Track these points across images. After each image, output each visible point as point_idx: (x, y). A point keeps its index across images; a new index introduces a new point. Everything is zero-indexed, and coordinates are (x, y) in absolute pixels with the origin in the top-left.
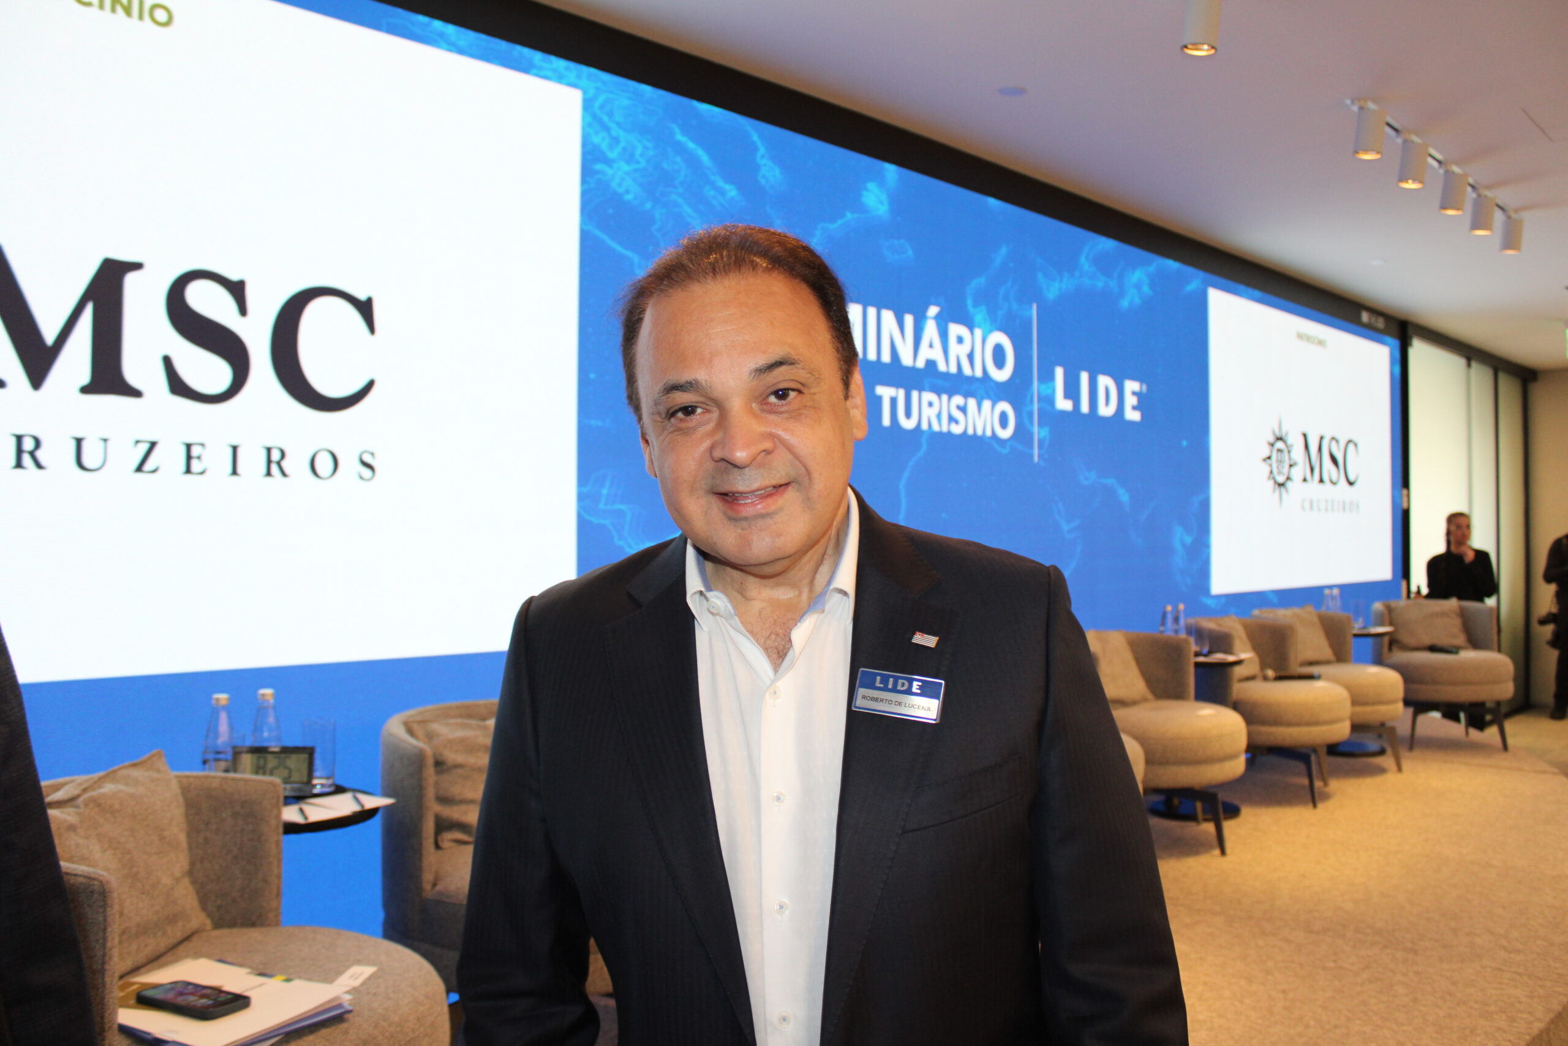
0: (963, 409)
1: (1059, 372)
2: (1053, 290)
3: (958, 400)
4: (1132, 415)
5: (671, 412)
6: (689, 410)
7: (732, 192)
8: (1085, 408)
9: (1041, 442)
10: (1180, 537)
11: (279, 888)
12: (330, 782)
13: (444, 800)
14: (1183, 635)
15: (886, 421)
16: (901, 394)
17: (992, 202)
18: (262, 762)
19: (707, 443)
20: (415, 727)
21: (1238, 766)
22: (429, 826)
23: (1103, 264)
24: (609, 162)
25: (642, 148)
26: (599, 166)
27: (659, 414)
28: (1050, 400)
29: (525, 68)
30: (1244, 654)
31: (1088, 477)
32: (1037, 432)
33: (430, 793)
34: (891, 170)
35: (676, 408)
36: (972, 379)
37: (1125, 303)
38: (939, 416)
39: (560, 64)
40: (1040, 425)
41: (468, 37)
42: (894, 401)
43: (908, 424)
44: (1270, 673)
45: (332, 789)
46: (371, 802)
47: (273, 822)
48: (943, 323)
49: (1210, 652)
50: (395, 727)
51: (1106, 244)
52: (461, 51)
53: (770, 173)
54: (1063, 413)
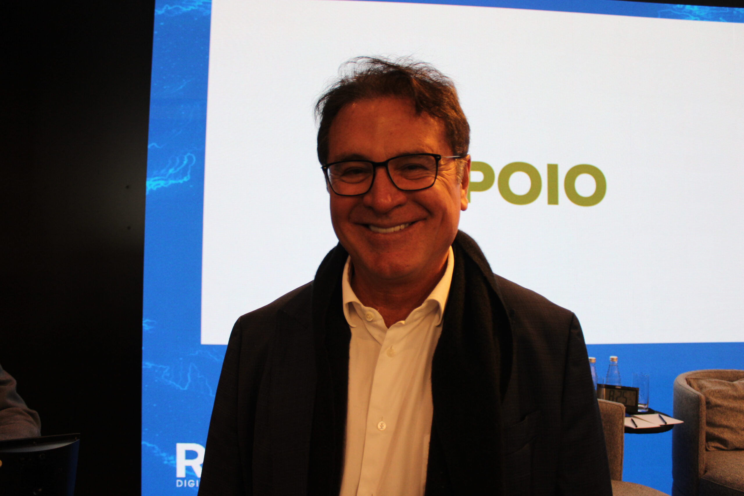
11: (622, 461)
12: (646, 407)
13: (710, 424)
18: (612, 393)
20: (692, 381)
22: (703, 437)
33: (704, 421)
41: (706, 10)
45: (647, 410)
46: (671, 421)
47: (620, 426)
50: (681, 380)
52: (702, 19)
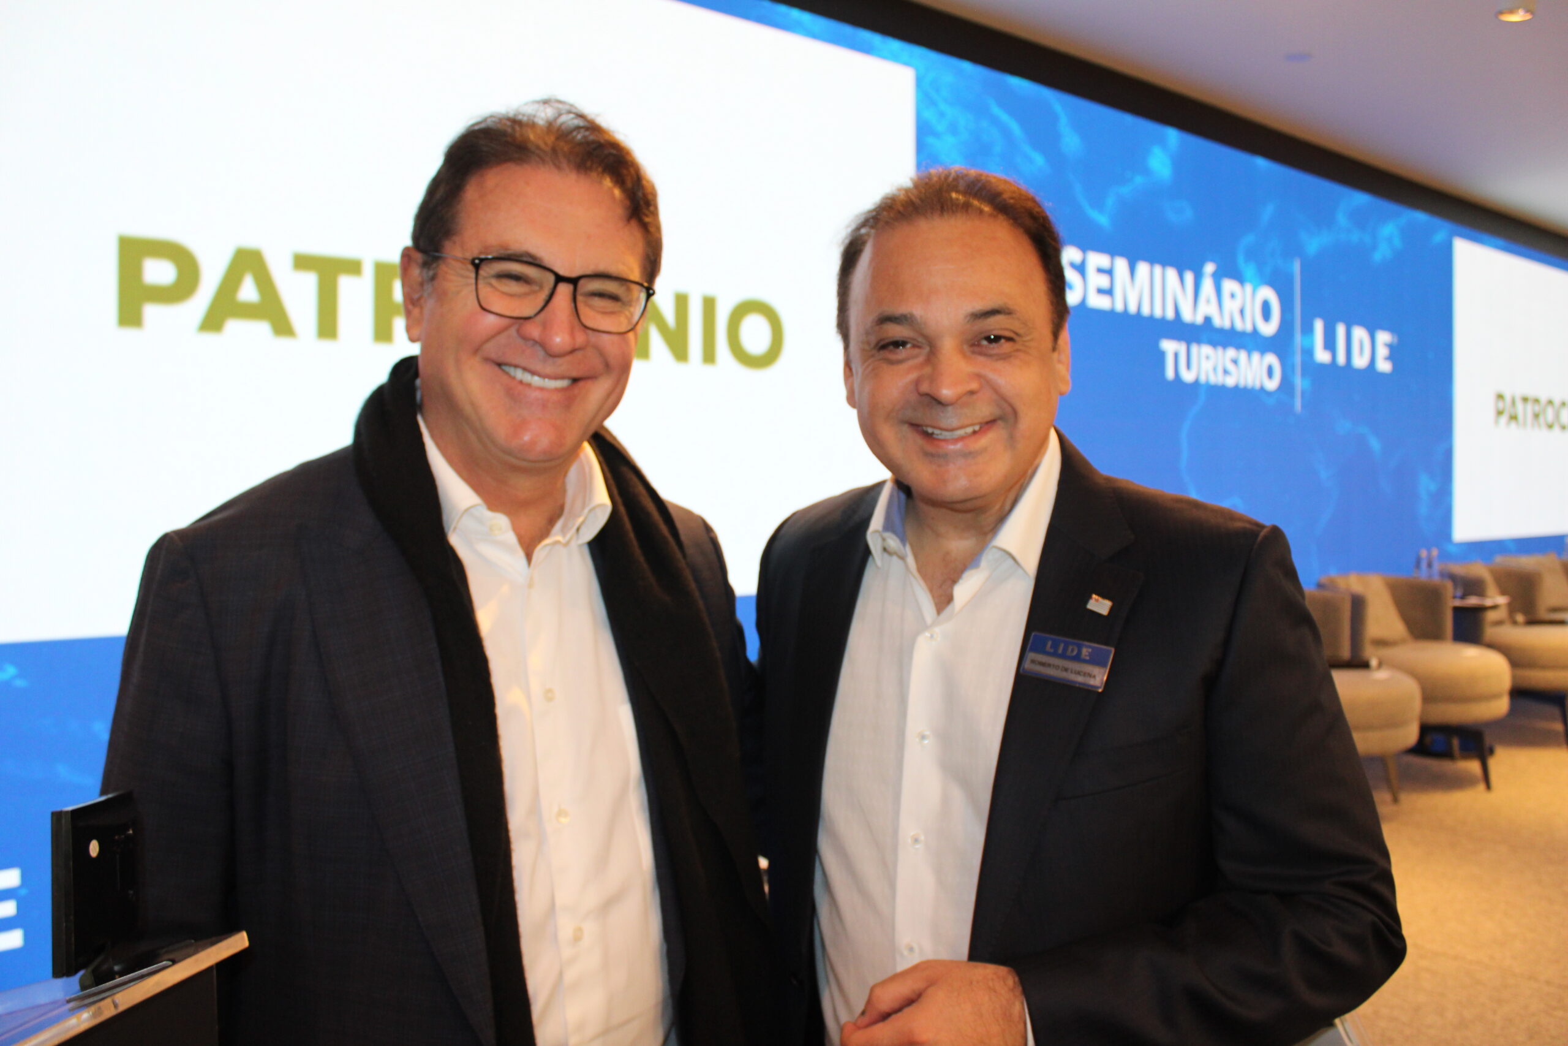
0: (1235, 362)
1: (1319, 326)
2: (1314, 244)
3: (1231, 353)
4: (1384, 366)
5: (882, 343)
6: (898, 344)
7: (1039, 159)
8: (1341, 359)
9: (1303, 393)
10: (1426, 484)
14: (1436, 579)
15: (1170, 374)
16: (1181, 347)
17: (1261, 162)
19: (913, 376)
21: (1501, 706)
23: (1360, 219)
24: (936, 135)
25: (964, 120)
26: (930, 140)
27: (868, 343)
28: (1308, 352)
29: (866, 49)
30: (1496, 599)
31: (1344, 426)
32: (1299, 382)
34: (1173, 135)
35: (887, 341)
36: (1243, 334)
37: (1377, 256)
38: (1215, 369)
39: (895, 45)
40: (1303, 375)
42: (1176, 355)
43: (1188, 377)
44: (1520, 618)
48: (1217, 278)
49: (1463, 597)
51: (1360, 199)
53: (1071, 142)
54: (1322, 366)
